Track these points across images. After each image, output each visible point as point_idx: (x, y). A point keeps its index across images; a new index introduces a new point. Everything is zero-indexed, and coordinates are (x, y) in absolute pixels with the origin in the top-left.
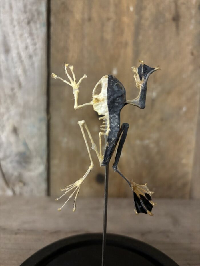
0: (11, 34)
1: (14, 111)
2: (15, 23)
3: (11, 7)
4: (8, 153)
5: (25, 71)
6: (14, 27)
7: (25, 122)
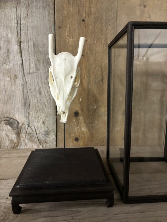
0: (41, 87)
1: (43, 115)
2: (43, 83)
3: (41, 77)
4: (41, 132)
5: (47, 101)
6: (43, 84)
7: (47, 119)
